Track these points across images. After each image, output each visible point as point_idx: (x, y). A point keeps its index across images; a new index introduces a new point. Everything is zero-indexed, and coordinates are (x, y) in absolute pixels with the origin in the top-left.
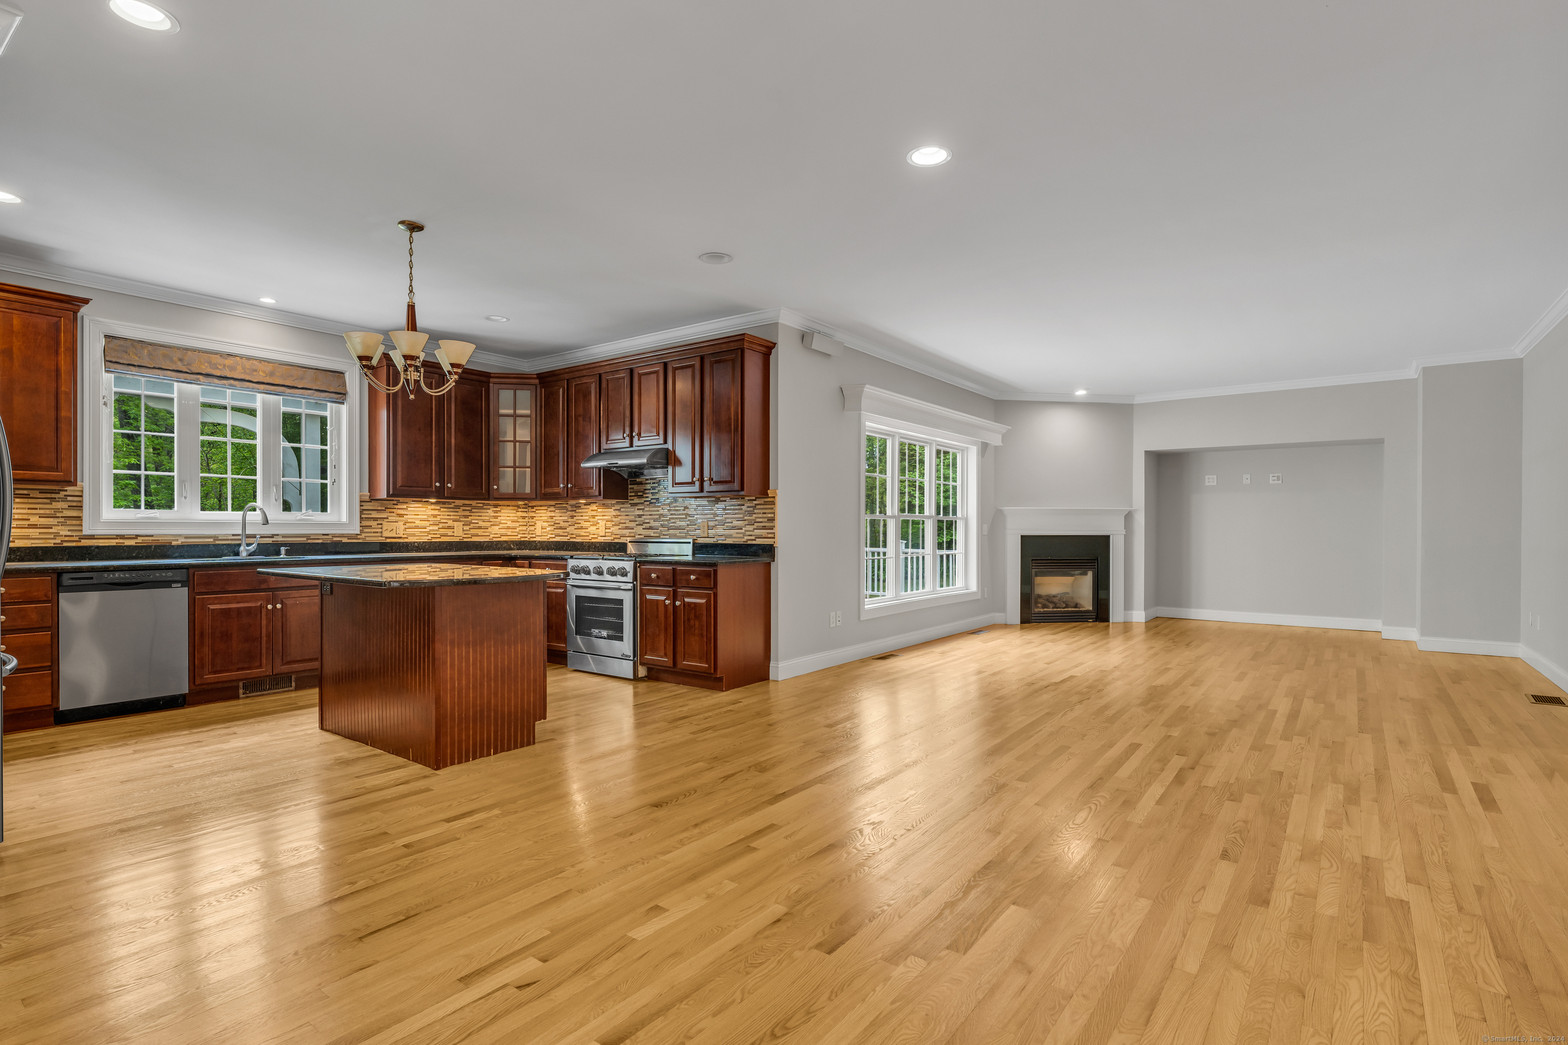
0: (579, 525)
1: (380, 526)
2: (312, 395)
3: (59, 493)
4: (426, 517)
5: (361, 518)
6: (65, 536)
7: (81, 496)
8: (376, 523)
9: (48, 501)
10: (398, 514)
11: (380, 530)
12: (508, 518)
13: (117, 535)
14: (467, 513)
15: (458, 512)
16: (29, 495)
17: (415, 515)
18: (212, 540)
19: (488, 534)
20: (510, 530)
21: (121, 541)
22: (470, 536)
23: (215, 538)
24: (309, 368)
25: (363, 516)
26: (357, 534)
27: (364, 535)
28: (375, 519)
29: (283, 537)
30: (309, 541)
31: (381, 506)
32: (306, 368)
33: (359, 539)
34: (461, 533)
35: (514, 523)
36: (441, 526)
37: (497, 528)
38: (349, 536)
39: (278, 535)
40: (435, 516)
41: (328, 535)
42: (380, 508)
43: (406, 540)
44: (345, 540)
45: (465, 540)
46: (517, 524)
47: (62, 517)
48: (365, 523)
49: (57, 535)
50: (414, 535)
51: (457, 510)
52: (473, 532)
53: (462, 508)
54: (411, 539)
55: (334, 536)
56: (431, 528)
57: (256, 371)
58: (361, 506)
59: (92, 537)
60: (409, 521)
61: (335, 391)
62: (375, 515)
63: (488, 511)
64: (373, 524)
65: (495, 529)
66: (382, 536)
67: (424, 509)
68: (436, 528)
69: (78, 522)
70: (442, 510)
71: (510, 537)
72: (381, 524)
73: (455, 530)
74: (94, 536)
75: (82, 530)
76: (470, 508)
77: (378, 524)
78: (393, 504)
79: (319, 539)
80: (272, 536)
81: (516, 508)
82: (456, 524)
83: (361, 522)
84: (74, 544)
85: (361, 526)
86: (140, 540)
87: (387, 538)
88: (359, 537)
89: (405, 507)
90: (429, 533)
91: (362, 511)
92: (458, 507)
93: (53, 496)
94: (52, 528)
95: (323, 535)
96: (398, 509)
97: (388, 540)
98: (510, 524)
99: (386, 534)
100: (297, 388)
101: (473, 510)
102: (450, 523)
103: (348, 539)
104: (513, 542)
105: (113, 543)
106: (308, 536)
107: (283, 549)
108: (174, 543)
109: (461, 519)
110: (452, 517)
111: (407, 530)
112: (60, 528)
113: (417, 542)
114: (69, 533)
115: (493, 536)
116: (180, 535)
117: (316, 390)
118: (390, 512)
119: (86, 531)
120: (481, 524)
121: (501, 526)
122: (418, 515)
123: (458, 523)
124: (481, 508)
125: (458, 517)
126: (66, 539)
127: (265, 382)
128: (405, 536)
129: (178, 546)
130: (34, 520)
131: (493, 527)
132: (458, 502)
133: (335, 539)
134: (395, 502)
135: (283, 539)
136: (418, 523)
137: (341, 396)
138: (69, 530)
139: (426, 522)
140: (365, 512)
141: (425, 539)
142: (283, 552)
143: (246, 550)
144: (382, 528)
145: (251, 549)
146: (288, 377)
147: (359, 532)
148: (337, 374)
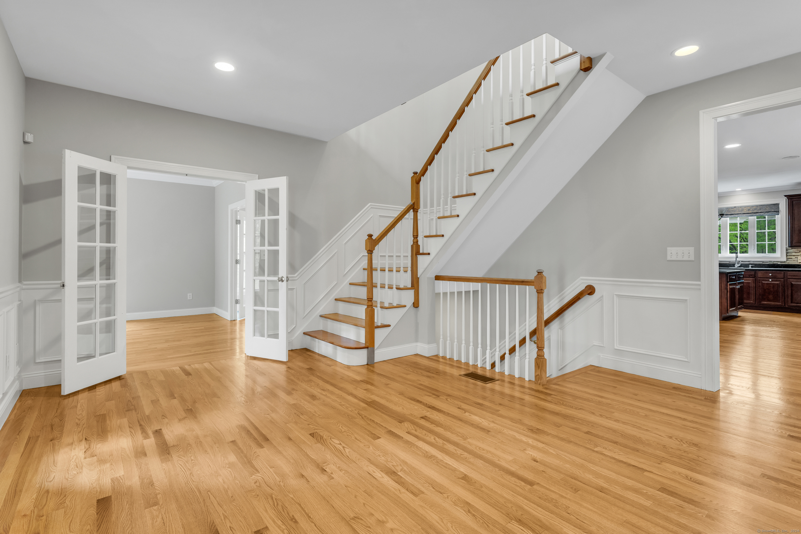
1: (797, 258)
8: (795, 257)
11: (797, 260)
18: (728, 262)
23: (730, 262)
24: (764, 205)
25: (788, 254)
27: (788, 262)
29: (753, 262)
31: (797, 251)
32: (762, 205)
33: (786, 263)
38: (781, 262)
39: (751, 261)
41: (771, 261)
42: (796, 251)
44: (779, 263)
48: (788, 257)
55: (774, 262)
57: (743, 210)
58: (786, 251)
61: (774, 211)
62: (794, 254)
64: (793, 257)
66: (797, 262)
72: (797, 257)
80: (749, 261)
83: (787, 257)
85: (787, 258)
87: (799, 263)
88: (786, 262)
95: (769, 261)
99: (799, 261)
100: (758, 213)
106: (763, 262)
117: (765, 212)
127: (745, 213)
133: (774, 263)
137: (777, 212)
142: (750, 266)
143: (737, 266)
144: (797, 259)
145: (739, 265)
146: (755, 210)
147: (786, 260)
148: (776, 205)
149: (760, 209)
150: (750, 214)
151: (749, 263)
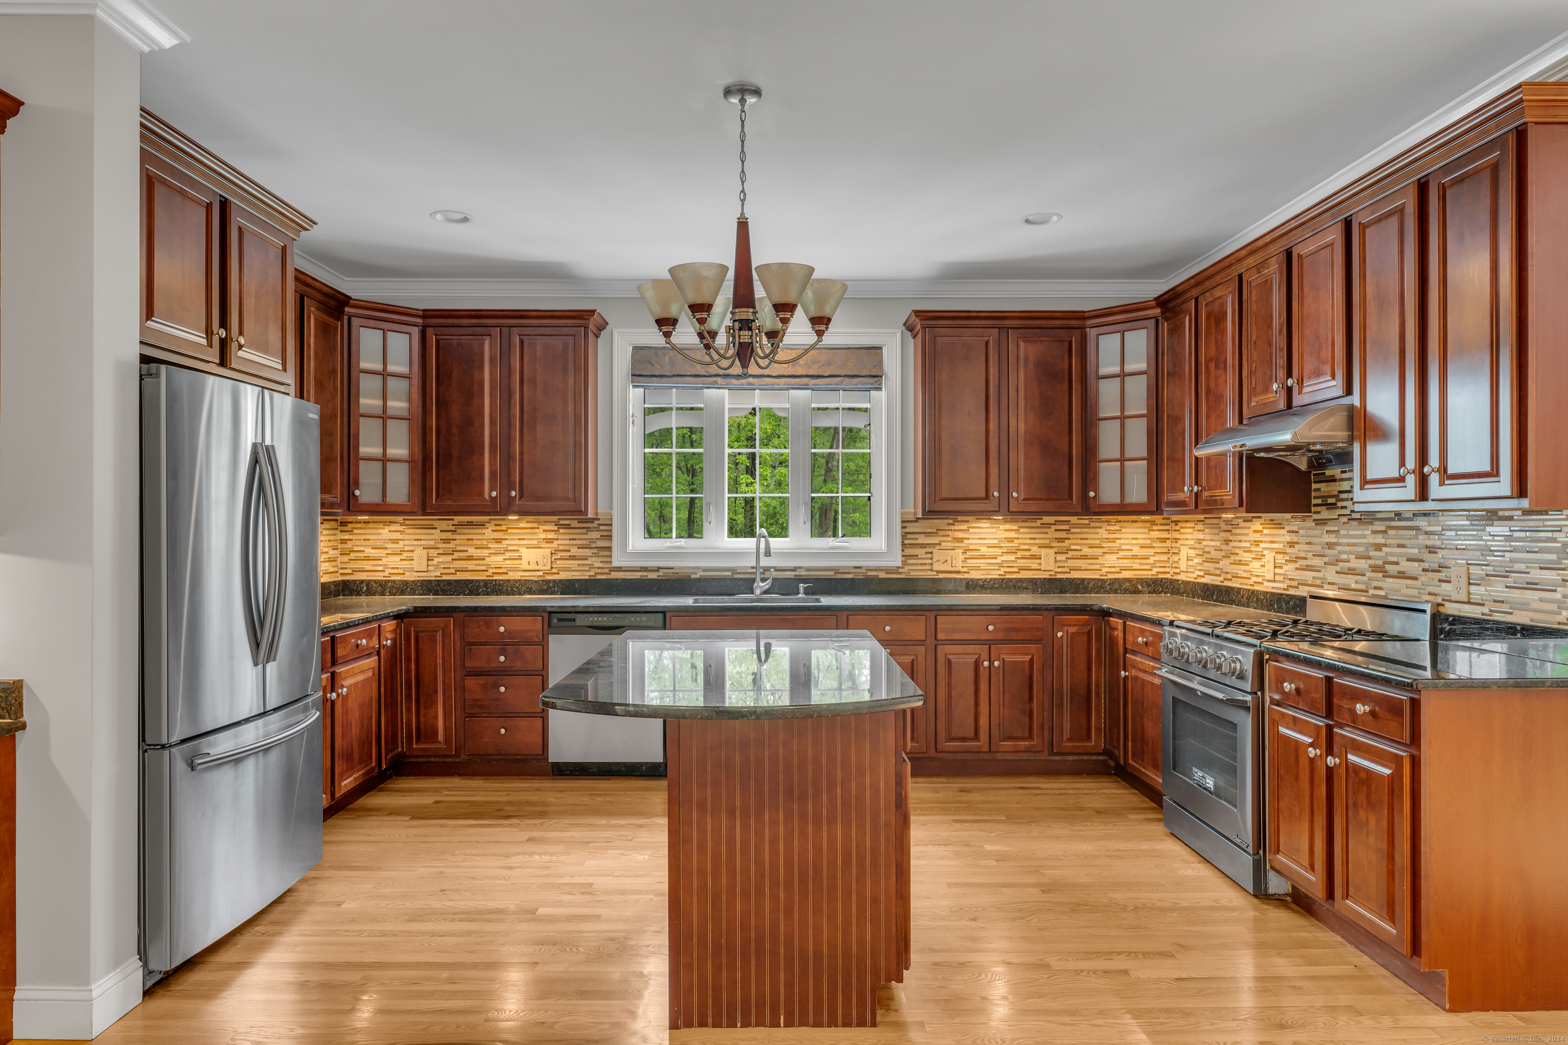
0: (1237, 558)
1: (929, 556)
2: (842, 383)
3: (593, 522)
4: (996, 541)
5: (903, 544)
6: (598, 568)
7: (611, 525)
8: (924, 550)
9: (584, 531)
10: (954, 538)
11: (930, 561)
12: (1134, 542)
13: (641, 568)
14: (1063, 535)
15: (1047, 533)
16: (570, 525)
17: (980, 539)
18: (729, 573)
19: (1098, 567)
20: (1138, 561)
21: (645, 574)
22: (1067, 570)
23: (733, 570)
24: (838, 349)
25: (906, 542)
26: (898, 567)
27: (907, 568)
28: (923, 546)
29: (807, 570)
30: (839, 576)
31: (931, 528)
32: (835, 349)
33: (901, 573)
34: (1052, 566)
35: (1145, 550)
36: (1020, 554)
37: (1114, 557)
38: (888, 570)
39: (801, 568)
40: (1010, 540)
41: (860, 568)
42: (929, 530)
43: (966, 576)
44: (882, 575)
45: (1059, 576)
46: (1152, 551)
47: (595, 548)
48: (909, 551)
49: (591, 567)
50: (978, 568)
51: (1046, 530)
52: (1072, 563)
53: (1054, 527)
54: (975, 575)
55: (869, 569)
56: (1005, 558)
58: (903, 528)
59: (619, 569)
60: (971, 547)
61: (868, 373)
62: (922, 540)
63: (1098, 530)
64: (921, 552)
65: (1111, 559)
66: (931, 570)
67: (994, 530)
68: (1012, 557)
69: (606, 553)
70: (1022, 530)
71: (1137, 573)
72: (931, 553)
73: (1042, 561)
74: (621, 567)
75: (611, 562)
76: (1067, 527)
77: (926, 553)
78: (948, 524)
79: (849, 573)
80: (795, 569)
81: (1149, 525)
82: (1043, 552)
83: (903, 550)
84: (604, 577)
85: (903, 556)
86: (661, 573)
87: (938, 572)
88: (900, 570)
89: (965, 527)
90: (1001, 565)
91: (904, 536)
92: (1048, 525)
93: (589, 525)
94: (587, 559)
95: (855, 568)
96: (955, 530)
97: (941, 576)
98: (1136, 550)
99: (937, 567)
100: (823, 377)
101: (1073, 530)
102: (1035, 550)
103: (886, 573)
104: (1141, 581)
105: (637, 575)
106: (836, 570)
107: (802, 586)
108: (693, 576)
109: (1053, 545)
110: (1037, 541)
111: (969, 561)
112: (594, 559)
113: (981, 579)
114: (601, 565)
115: (1108, 570)
116: (698, 568)
117: (845, 376)
118: (944, 536)
119: (615, 563)
120: (1086, 551)
121: (1121, 554)
122: (985, 539)
123: (1048, 550)
124: (1087, 526)
125: (1047, 541)
126: (599, 571)
127: (786, 374)
128: (965, 570)
129: (696, 579)
130: (574, 551)
131: (1107, 556)
132: (1047, 519)
133: (870, 573)
134: (951, 521)
135: (807, 573)
136: (984, 550)
137: (876, 378)
138: (601, 562)
139: (997, 550)
140: (909, 536)
141: (995, 575)
142: (801, 590)
143: (760, 587)
144: (932, 559)
145: (765, 585)
146: (813, 364)
147: (900, 565)
148: (874, 351)
149: (829, 364)
150: (797, 380)
151: (795, 576)
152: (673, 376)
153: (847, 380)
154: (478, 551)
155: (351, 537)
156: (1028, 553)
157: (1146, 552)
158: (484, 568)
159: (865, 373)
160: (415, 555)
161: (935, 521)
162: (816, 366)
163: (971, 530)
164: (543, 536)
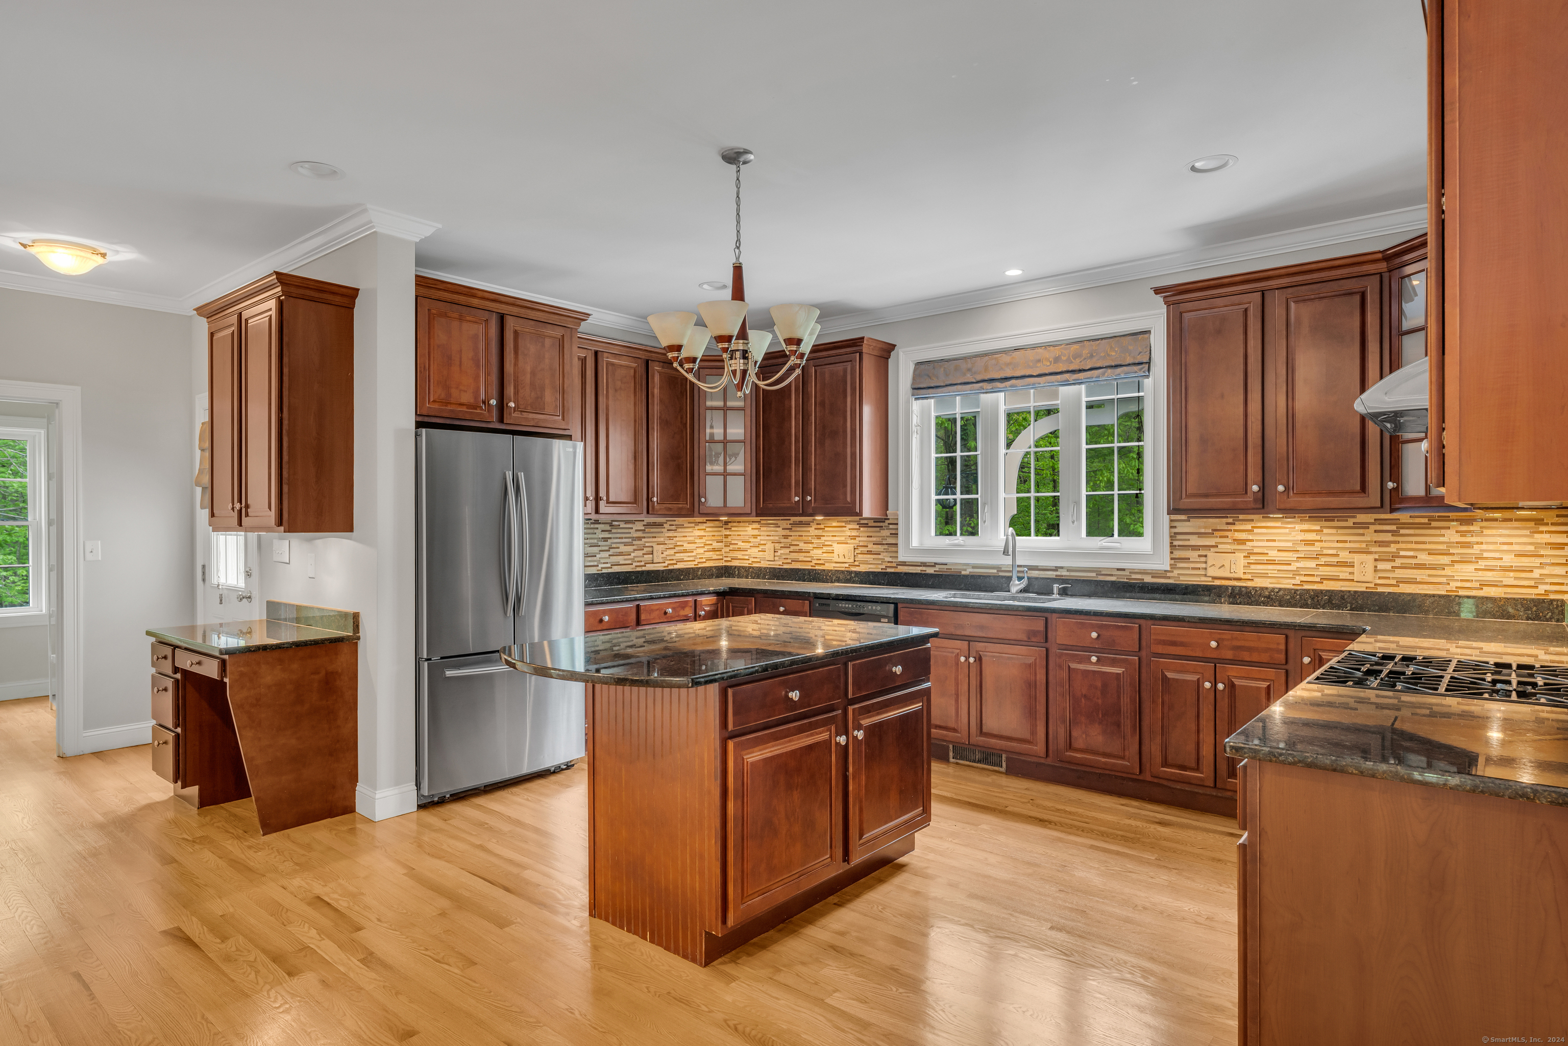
1: (1203, 559)
3: (884, 522)
4: (1290, 544)
5: (1172, 546)
6: (888, 562)
7: (897, 524)
8: (1197, 553)
9: (878, 529)
10: (1235, 540)
11: (1204, 565)
12: (1505, 547)
13: (921, 563)
14: (1388, 537)
15: (1363, 535)
16: (868, 524)
17: (1268, 541)
18: (995, 571)
20: (1512, 574)
21: (924, 568)
24: (1102, 339)
25: (1176, 543)
26: (1165, 571)
27: (1176, 572)
28: (1195, 548)
29: (1068, 571)
30: (1101, 578)
31: (1205, 528)
32: (1098, 339)
33: (1169, 578)
34: (1369, 576)
36: (1323, 560)
37: (1471, 567)
38: (1154, 574)
39: (1062, 568)
40: (1310, 543)
41: (1124, 570)
42: (1203, 531)
43: (1249, 584)
45: (1380, 589)
46: (1538, 561)
47: (886, 544)
48: (1178, 554)
49: (883, 561)
50: (1265, 576)
51: (1361, 531)
52: (1400, 573)
53: (1373, 528)
54: (1259, 583)
55: (1133, 572)
56: (1302, 564)
57: (1039, 361)
58: (1171, 527)
59: (904, 564)
60: (1256, 550)
61: (1131, 361)
62: (1194, 541)
63: (1443, 531)
64: (1193, 555)
65: (1467, 571)
66: (1205, 575)
67: (1287, 531)
68: (1312, 564)
69: (894, 549)
70: (1325, 531)
71: (1509, 590)
72: (1206, 556)
73: (1355, 570)
74: (905, 562)
75: (897, 557)
76: (1394, 528)
77: (1200, 556)
78: (1228, 524)
79: (1112, 575)
80: (1056, 569)
81: (1532, 524)
82: (1357, 558)
83: (1171, 553)
84: (892, 570)
85: (1172, 559)
86: (937, 568)
87: (1215, 578)
88: (1169, 574)
89: (1249, 527)
90: (1296, 573)
91: (1173, 537)
92: (1365, 526)
93: (881, 524)
94: (880, 554)
95: (1118, 569)
96: (1236, 531)
97: (1217, 583)
98: (1508, 560)
99: (1212, 572)
100: (1085, 370)
101: (1402, 531)
102: (1344, 556)
103: (1152, 577)
104: (1515, 602)
105: (918, 570)
106: (1098, 571)
107: (1056, 587)
108: (963, 573)
109: (1373, 549)
110: (1348, 545)
111: (1253, 567)
112: (885, 554)
113: (1267, 588)
114: (890, 560)
115: (1459, 584)
116: (967, 565)
117: (1106, 367)
118: (1221, 537)
119: (902, 558)
120: (1423, 558)
121: (1482, 564)
122: (1275, 541)
123: (1364, 557)
124: (1427, 526)
125: (1364, 545)
126: (889, 565)
127: (1047, 372)
128: (1249, 577)
129: (964, 576)
130: (871, 547)
131: (1457, 566)
132: (1362, 518)
133: (1134, 576)
134: (1230, 520)
135: (1068, 574)
136: (1273, 554)
137: (1141, 365)
138: (891, 557)
139: (1290, 554)
140: (1179, 537)
141: (1288, 584)
142: (1055, 591)
143: (1016, 586)
144: (1206, 562)
145: (1023, 584)
146: (1075, 359)
147: (1168, 568)
148: (1140, 337)
149: (1092, 356)
150: (1059, 377)
151: (1056, 576)
152: (947, 386)
153: (1109, 371)
154: (806, 545)
155: (730, 533)
156: (1335, 559)
157: (1525, 562)
158: (809, 559)
159: (1129, 360)
160: (766, 547)
161: (1211, 520)
162: (1078, 360)
163: (1256, 531)
164: (849, 533)
